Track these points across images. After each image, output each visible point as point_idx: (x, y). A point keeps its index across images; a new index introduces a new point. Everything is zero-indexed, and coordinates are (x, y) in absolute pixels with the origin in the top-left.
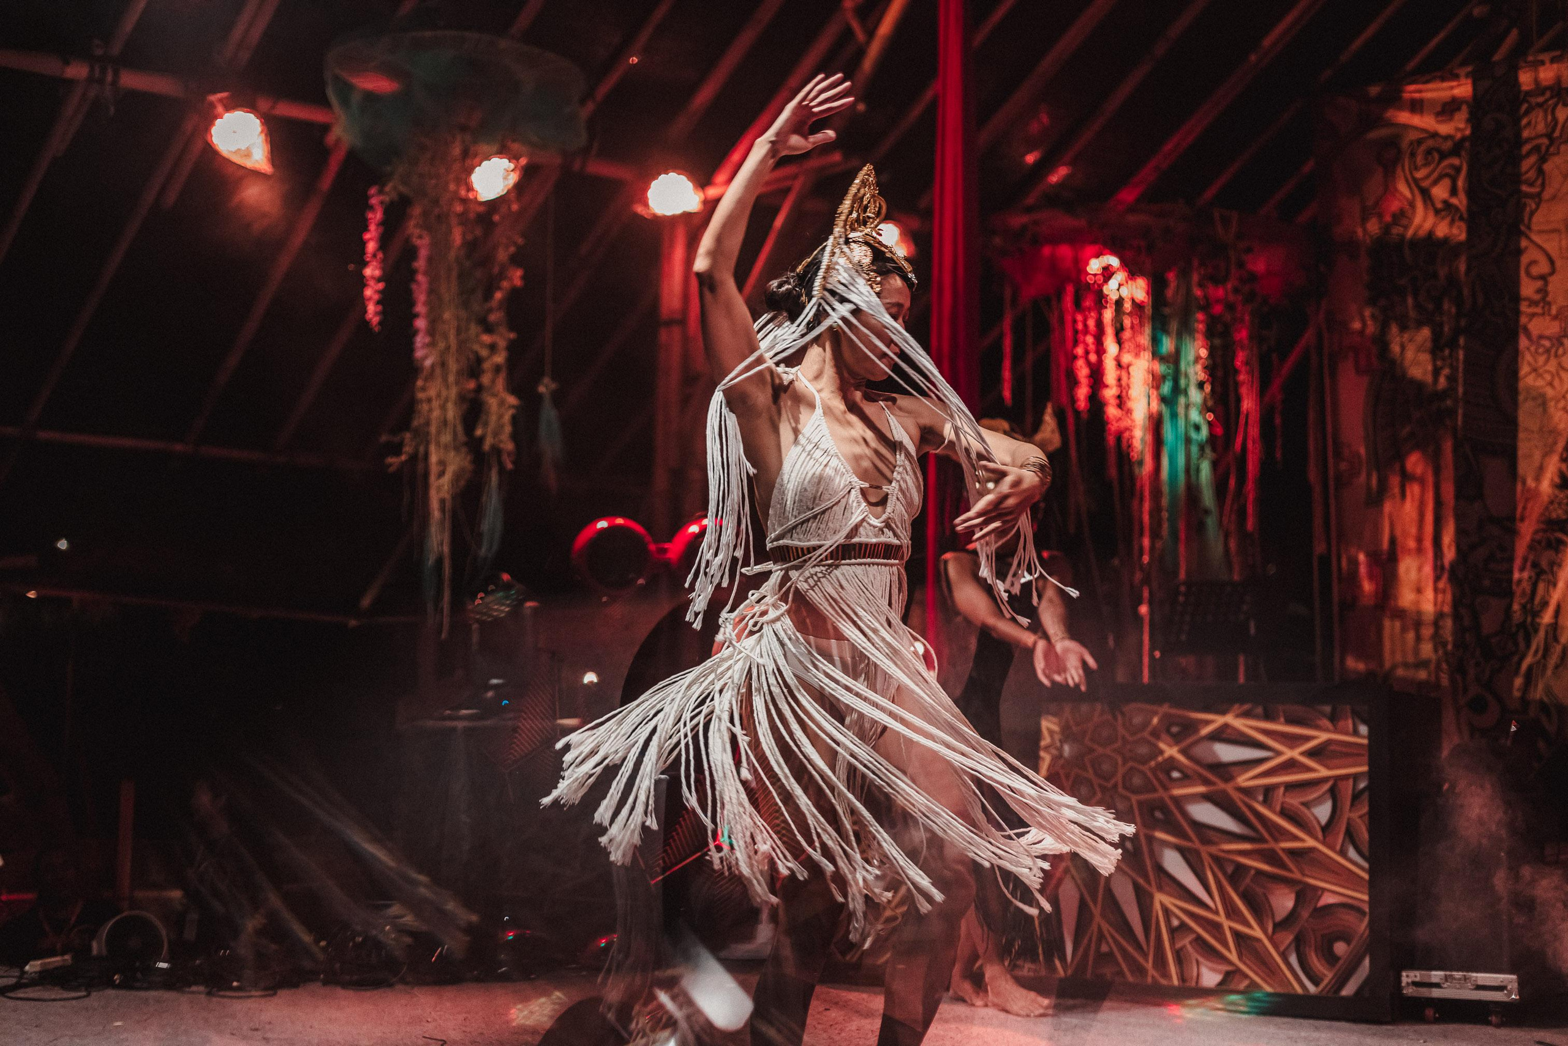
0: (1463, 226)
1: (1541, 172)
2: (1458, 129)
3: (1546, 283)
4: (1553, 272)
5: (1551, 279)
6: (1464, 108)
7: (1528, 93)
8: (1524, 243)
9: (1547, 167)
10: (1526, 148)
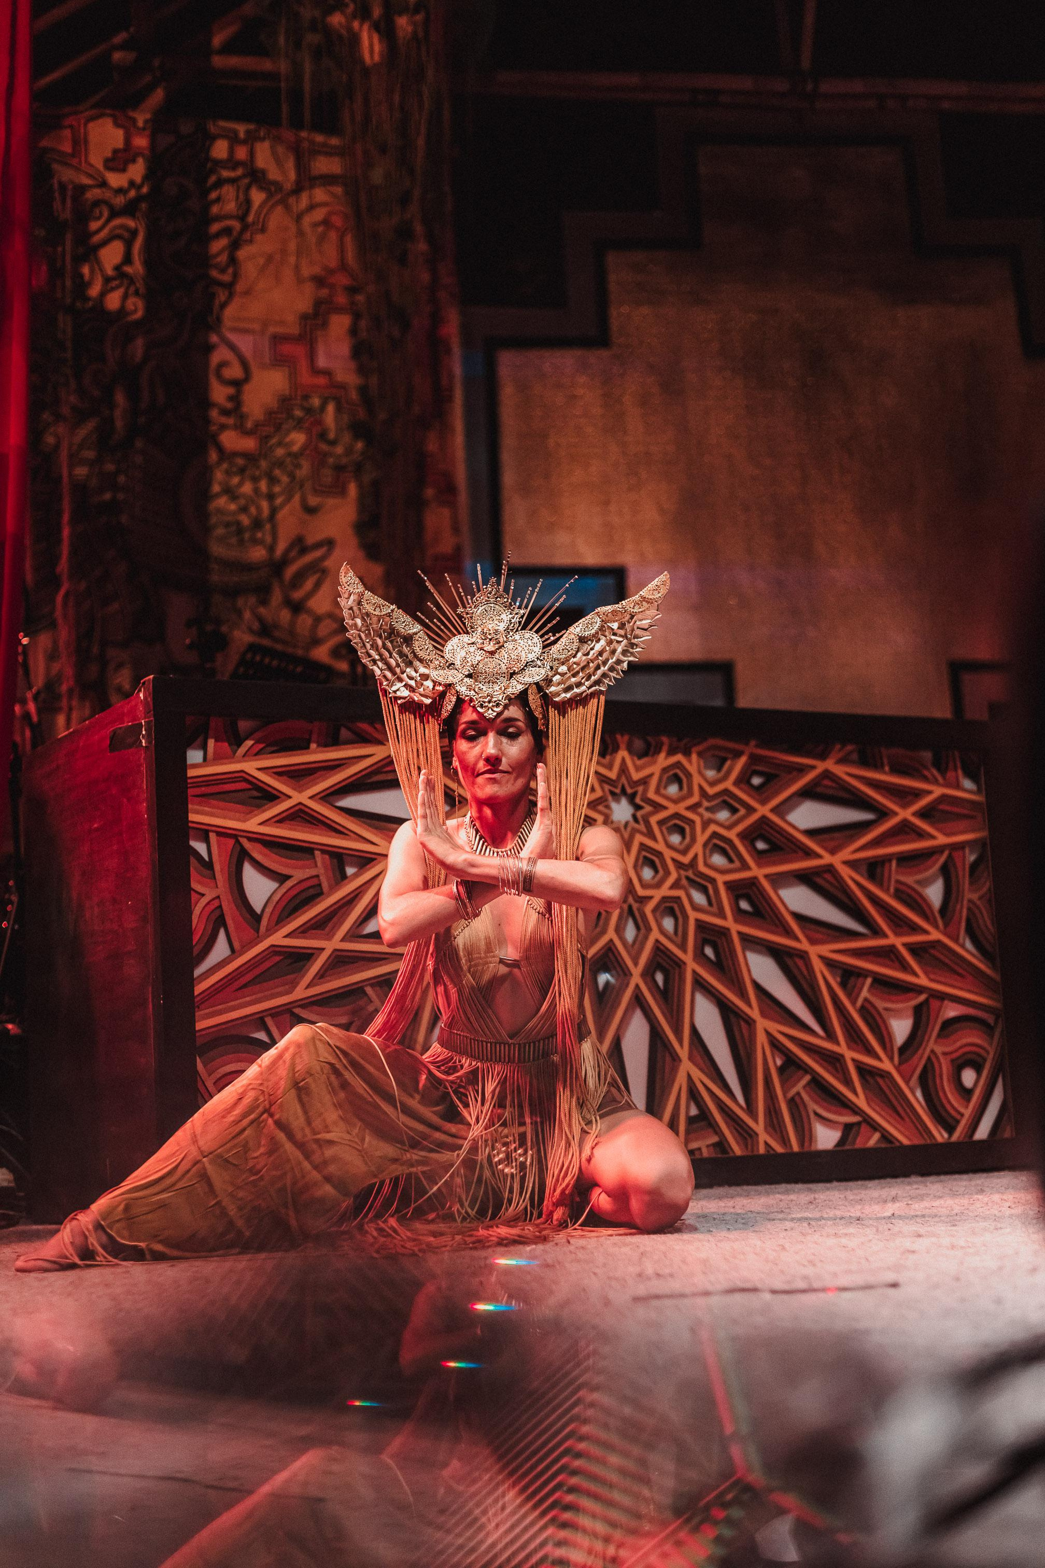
0: (140, 304)
1: (233, 260)
2: (132, 184)
3: (239, 393)
4: (247, 378)
5: (247, 388)
6: (140, 160)
7: (218, 163)
8: (214, 339)
9: (242, 254)
10: (215, 227)
